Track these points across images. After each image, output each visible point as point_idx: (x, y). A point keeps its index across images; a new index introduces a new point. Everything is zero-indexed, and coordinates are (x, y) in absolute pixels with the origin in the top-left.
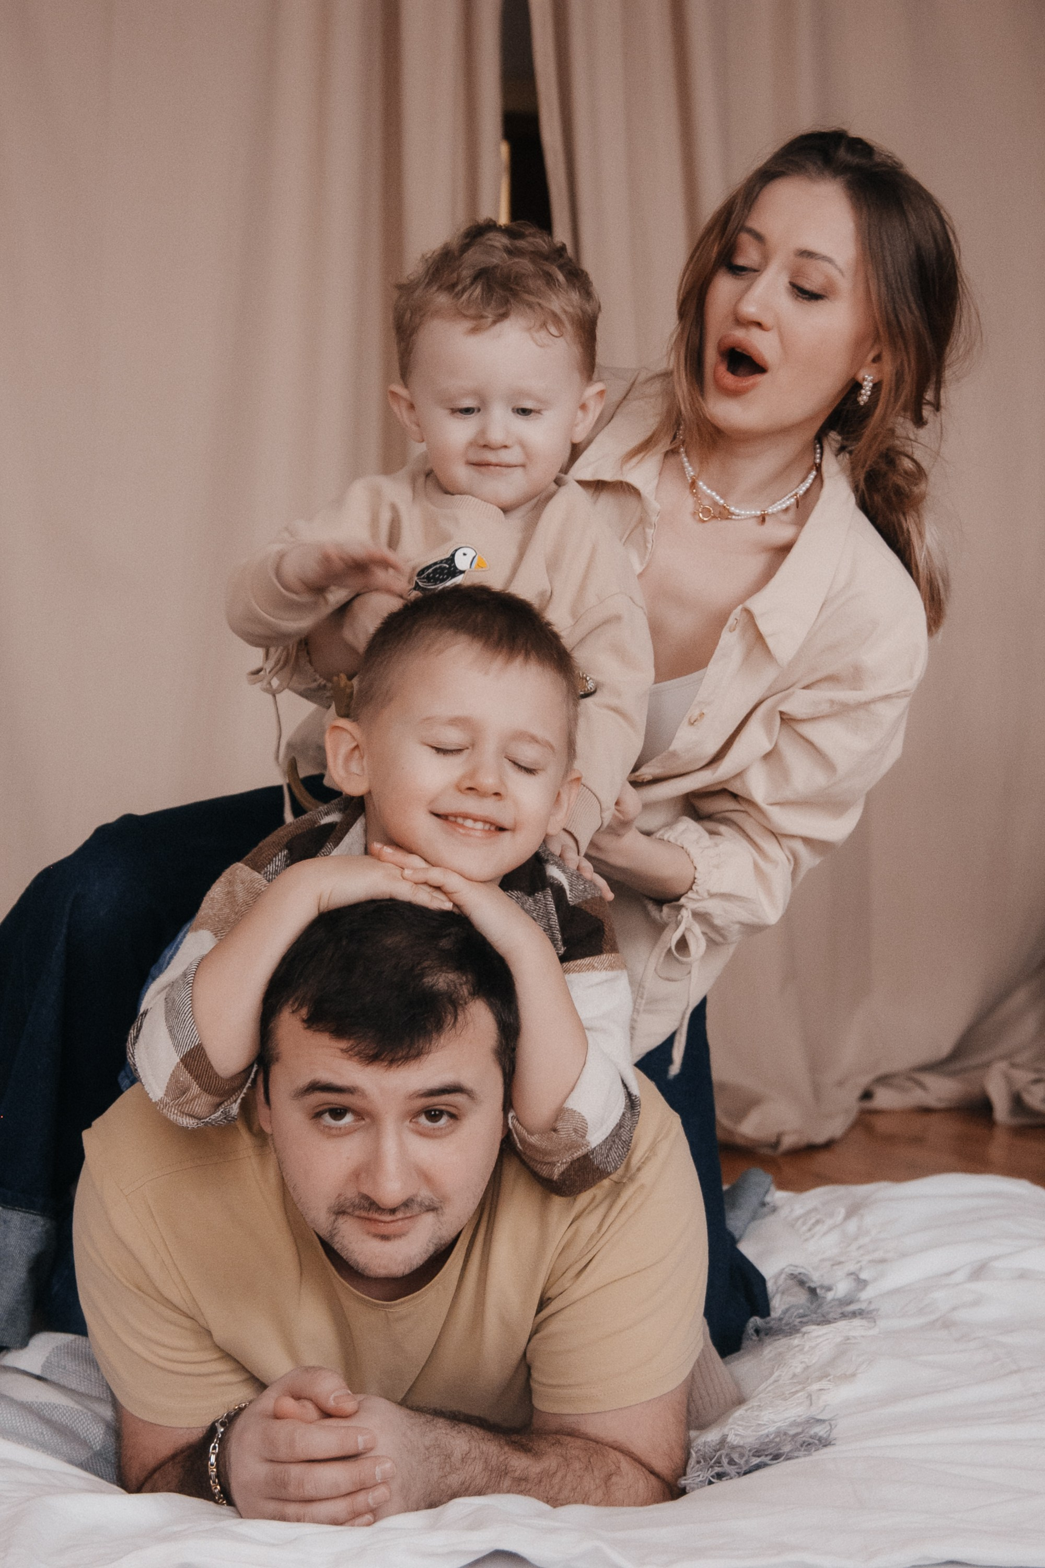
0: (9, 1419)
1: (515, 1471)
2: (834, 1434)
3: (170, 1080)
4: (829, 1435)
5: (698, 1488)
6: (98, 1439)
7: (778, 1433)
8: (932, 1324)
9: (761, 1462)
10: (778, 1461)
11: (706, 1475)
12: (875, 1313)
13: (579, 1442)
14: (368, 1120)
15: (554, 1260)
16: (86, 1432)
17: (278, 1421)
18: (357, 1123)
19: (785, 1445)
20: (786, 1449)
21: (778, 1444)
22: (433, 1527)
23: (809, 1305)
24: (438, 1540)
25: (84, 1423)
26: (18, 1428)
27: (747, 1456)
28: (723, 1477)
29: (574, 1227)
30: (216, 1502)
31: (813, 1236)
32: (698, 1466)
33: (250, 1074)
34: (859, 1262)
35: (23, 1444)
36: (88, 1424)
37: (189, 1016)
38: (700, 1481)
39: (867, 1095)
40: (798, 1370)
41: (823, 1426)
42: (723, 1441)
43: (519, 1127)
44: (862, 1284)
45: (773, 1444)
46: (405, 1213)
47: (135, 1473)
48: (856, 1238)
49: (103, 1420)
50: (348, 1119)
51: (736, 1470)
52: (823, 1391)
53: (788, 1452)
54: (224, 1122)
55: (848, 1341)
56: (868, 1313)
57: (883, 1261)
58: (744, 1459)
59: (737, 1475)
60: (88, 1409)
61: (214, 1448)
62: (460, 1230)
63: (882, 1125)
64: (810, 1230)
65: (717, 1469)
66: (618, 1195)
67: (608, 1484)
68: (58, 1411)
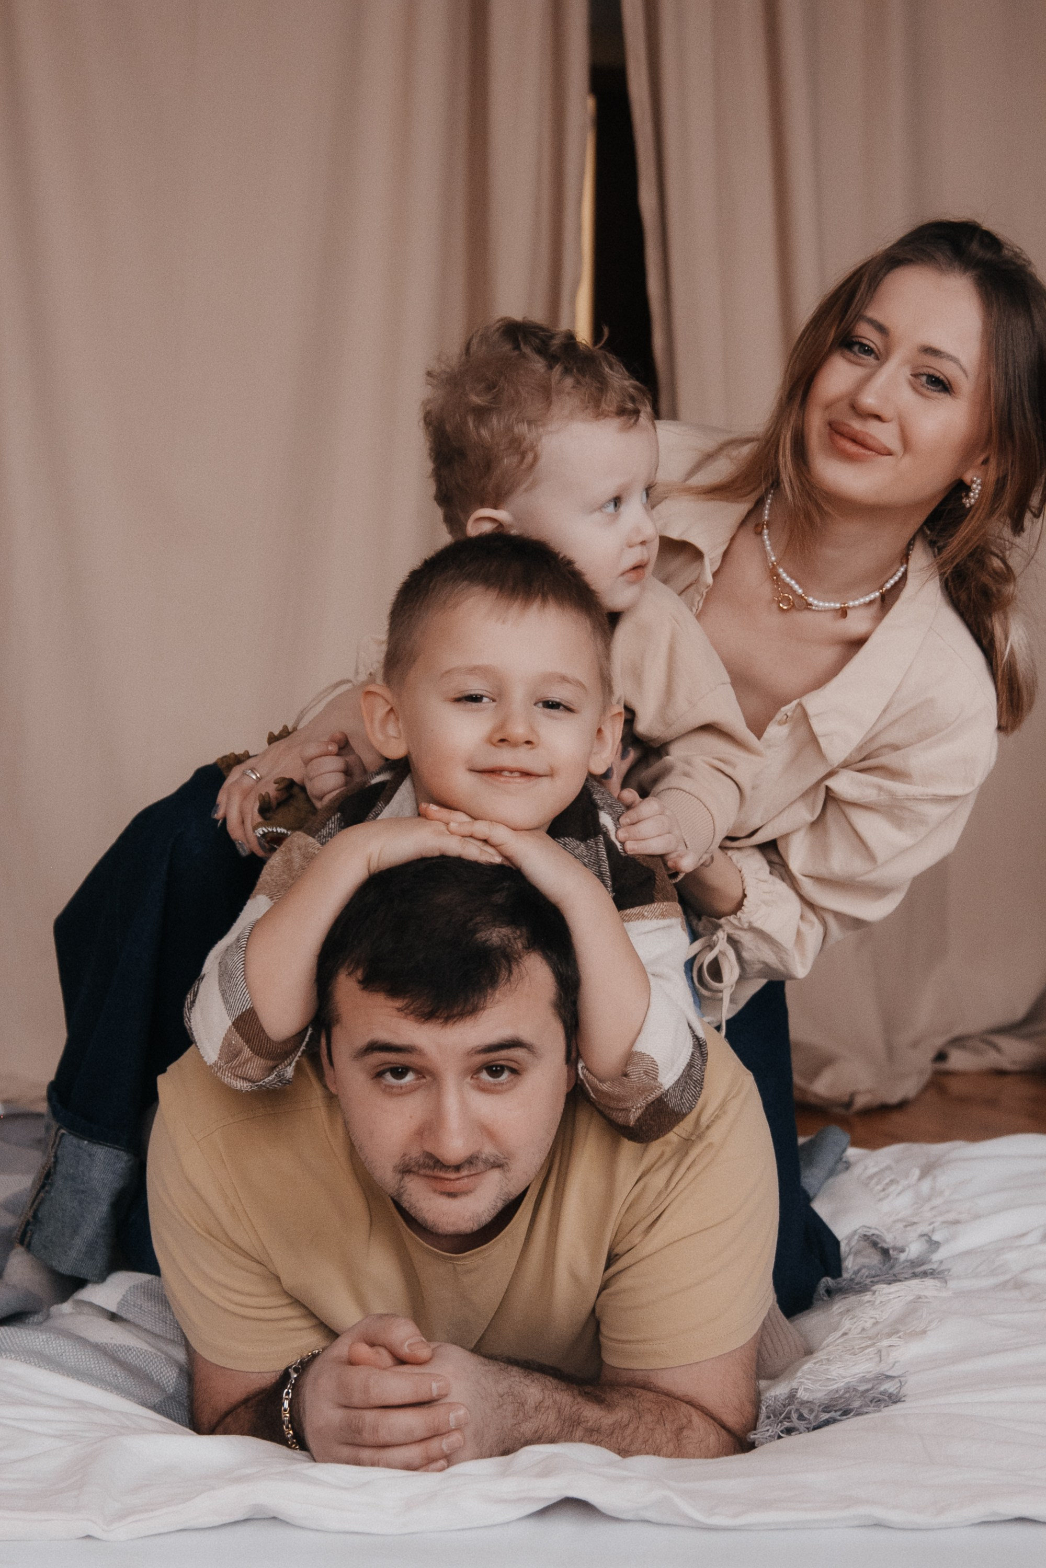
0: (84, 1360)
1: (588, 1421)
2: (904, 1391)
3: (223, 1043)
4: (899, 1392)
5: (767, 1442)
6: (171, 1381)
7: (847, 1390)
8: (1003, 1286)
9: (830, 1418)
10: (848, 1416)
11: (775, 1430)
12: (946, 1273)
13: (651, 1395)
14: (428, 1078)
15: (620, 1218)
16: (159, 1375)
17: (351, 1367)
18: (418, 1082)
19: (855, 1401)
20: (856, 1404)
21: (847, 1399)
22: (503, 1474)
23: (881, 1266)
24: (509, 1486)
25: (157, 1366)
26: (92, 1370)
27: (816, 1411)
28: (793, 1432)
29: (641, 1184)
30: (289, 1447)
31: (888, 1196)
32: (768, 1420)
33: (305, 1037)
34: (933, 1223)
35: (97, 1386)
36: (162, 1367)
37: (241, 980)
38: (770, 1436)
39: (941, 1056)
40: (868, 1325)
41: (894, 1382)
42: (792, 1396)
43: (590, 1077)
44: (934, 1245)
45: (843, 1400)
46: (469, 1170)
47: (207, 1416)
48: (929, 1199)
49: (177, 1363)
50: (410, 1078)
51: (805, 1426)
52: (895, 1348)
53: (857, 1408)
54: (278, 1085)
55: (920, 1300)
56: (939, 1273)
57: (956, 1222)
58: (814, 1414)
59: (807, 1430)
60: (162, 1352)
61: (288, 1394)
62: (528, 1185)
63: (956, 1086)
64: (884, 1190)
65: (786, 1424)
66: (687, 1153)
67: (679, 1438)
68: (132, 1353)
